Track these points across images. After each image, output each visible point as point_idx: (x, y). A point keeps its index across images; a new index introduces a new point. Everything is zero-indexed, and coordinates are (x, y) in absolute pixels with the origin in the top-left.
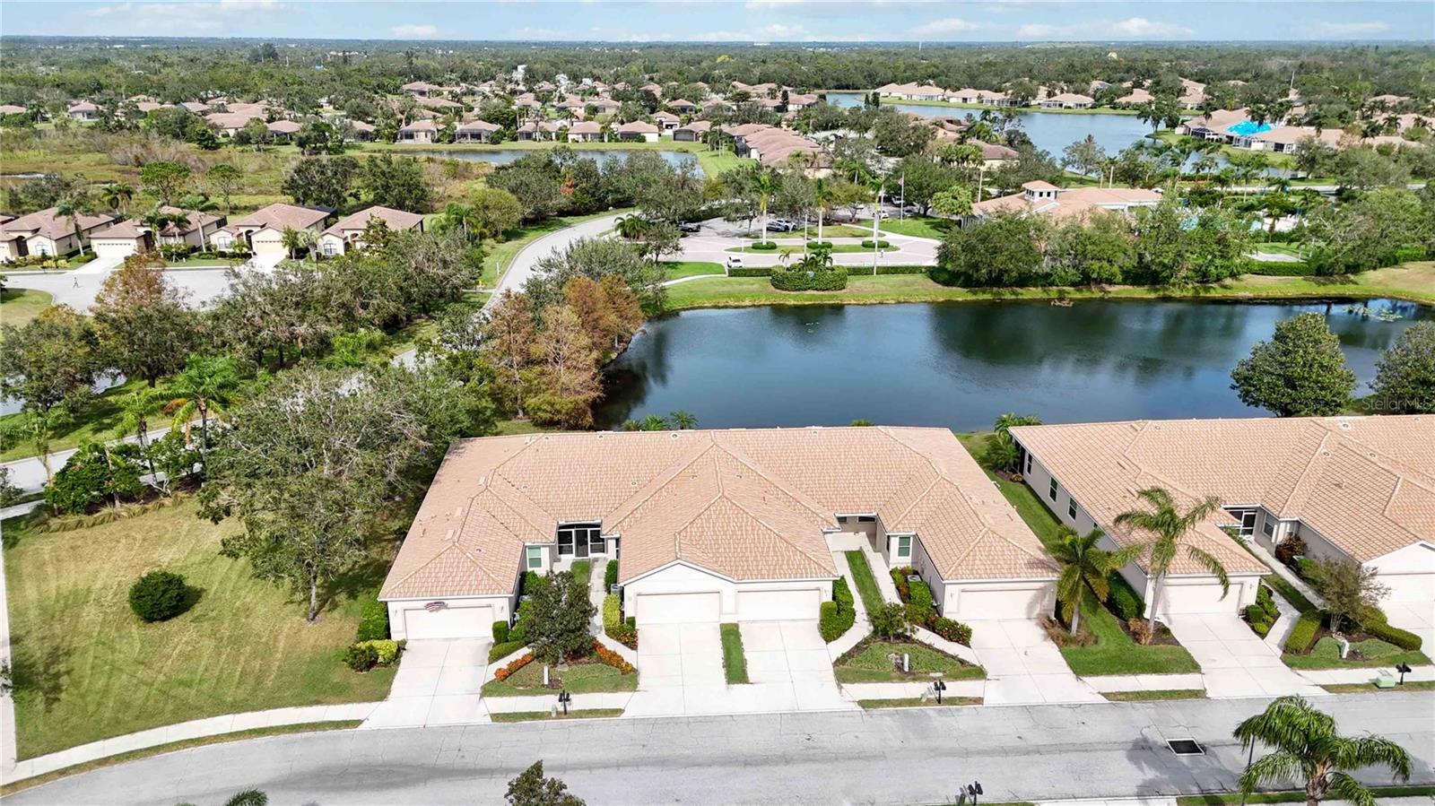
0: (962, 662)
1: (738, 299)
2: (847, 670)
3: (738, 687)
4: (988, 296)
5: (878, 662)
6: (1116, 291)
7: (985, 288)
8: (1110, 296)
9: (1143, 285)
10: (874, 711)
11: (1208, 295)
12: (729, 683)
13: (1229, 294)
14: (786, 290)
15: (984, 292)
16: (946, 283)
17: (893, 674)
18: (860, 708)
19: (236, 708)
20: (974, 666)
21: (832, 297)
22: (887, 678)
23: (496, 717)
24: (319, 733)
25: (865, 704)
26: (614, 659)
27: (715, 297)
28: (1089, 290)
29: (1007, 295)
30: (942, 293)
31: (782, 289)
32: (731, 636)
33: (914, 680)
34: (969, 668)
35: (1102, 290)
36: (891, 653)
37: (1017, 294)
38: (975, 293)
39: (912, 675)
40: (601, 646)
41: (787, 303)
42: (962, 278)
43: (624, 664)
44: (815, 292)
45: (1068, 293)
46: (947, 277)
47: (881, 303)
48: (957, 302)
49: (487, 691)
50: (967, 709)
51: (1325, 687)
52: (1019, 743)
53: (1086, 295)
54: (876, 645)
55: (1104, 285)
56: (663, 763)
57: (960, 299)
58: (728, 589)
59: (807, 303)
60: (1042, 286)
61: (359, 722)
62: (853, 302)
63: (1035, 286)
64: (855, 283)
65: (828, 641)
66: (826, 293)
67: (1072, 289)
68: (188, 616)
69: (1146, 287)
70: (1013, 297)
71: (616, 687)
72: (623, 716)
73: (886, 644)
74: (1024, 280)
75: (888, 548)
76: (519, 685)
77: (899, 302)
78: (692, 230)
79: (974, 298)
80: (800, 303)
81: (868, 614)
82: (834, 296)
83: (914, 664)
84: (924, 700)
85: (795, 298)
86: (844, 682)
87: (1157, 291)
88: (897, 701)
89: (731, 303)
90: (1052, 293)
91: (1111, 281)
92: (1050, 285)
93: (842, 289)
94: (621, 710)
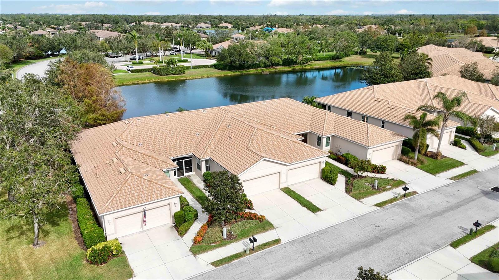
0: (393, 179)
2: (354, 194)
3: (320, 213)
6: (279, 68)
8: (277, 70)
10: (385, 207)
11: (306, 68)
12: (313, 212)
13: (312, 67)
16: (222, 70)
20: (397, 180)
22: (374, 193)
23: (215, 264)
25: (379, 205)
28: (270, 69)
29: (245, 72)
30: (222, 73)
31: (160, 75)
32: (290, 193)
33: (383, 191)
36: (365, 183)
37: (248, 72)
38: (234, 72)
41: (164, 80)
42: (228, 67)
43: (259, 217)
44: (174, 75)
45: (264, 70)
46: (222, 67)
47: (202, 78)
49: (195, 251)
54: (354, 182)
55: (274, 67)
57: (230, 75)
62: (191, 78)
64: (187, 72)
65: (333, 185)
66: (179, 75)
69: (287, 67)
70: (247, 73)
71: (265, 229)
72: (283, 242)
73: (358, 180)
74: (249, 67)
76: (212, 243)
77: (208, 77)
80: (170, 80)
83: (379, 185)
84: (399, 197)
85: (167, 78)
86: (360, 199)
87: (291, 67)
88: (388, 200)
89: (140, 82)
90: (259, 70)
91: (277, 65)
92: (257, 68)
93: (184, 73)
94: (279, 240)
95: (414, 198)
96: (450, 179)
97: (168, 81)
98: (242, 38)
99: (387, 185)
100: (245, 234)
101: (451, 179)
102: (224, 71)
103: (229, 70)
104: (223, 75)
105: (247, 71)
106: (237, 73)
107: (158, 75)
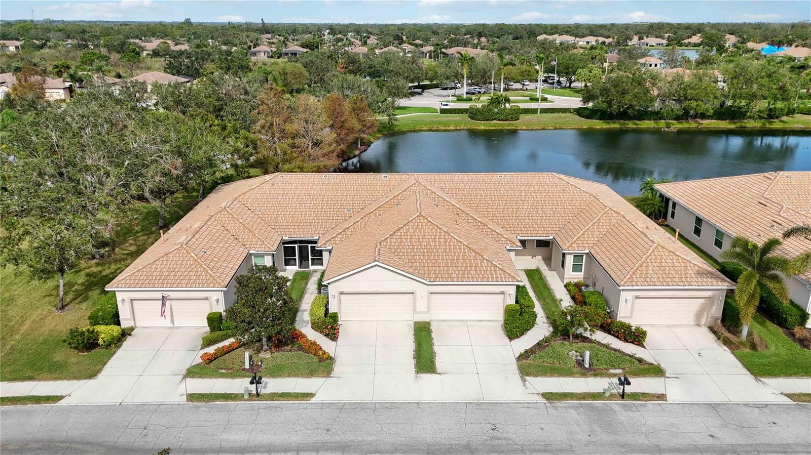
0: (640, 361)
1: (445, 125)
2: (530, 364)
3: (427, 377)
5: (560, 358)
6: (707, 124)
7: (614, 120)
8: (703, 126)
9: (725, 119)
10: (557, 404)
11: (772, 126)
12: (417, 372)
13: (787, 126)
14: (478, 120)
15: (615, 123)
16: (588, 117)
17: (575, 370)
18: (544, 401)
20: (652, 364)
21: (510, 125)
22: (569, 374)
23: (192, 397)
24: (20, 407)
25: (548, 396)
26: (313, 348)
27: (430, 124)
28: (688, 122)
29: (631, 125)
30: (586, 124)
31: (476, 120)
32: (423, 332)
33: (595, 375)
34: (647, 366)
35: (697, 122)
36: (571, 351)
37: (637, 125)
38: (608, 123)
39: (593, 371)
40: (303, 336)
41: (479, 128)
42: (599, 113)
43: (321, 352)
44: (498, 122)
45: (673, 124)
46: (589, 113)
47: (544, 129)
49: (192, 373)
50: (650, 404)
53: (686, 126)
54: (557, 344)
55: (698, 119)
57: (598, 127)
58: (422, 290)
59: (491, 128)
60: (654, 119)
61: (60, 398)
62: (524, 128)
63: (649, 119)
64: (524, 117)
65: (511, 339)
66: (506, 122)
67: (676, 121)
69: (727, 121)
70: (635, 126)
71: (311, 373)
72: (313, 400)
73: (566, 342)
74: (642, 115)
75: (563, 266)
76: (222, 369)
77: (556, 129)
78: (419, 93)
79: (607, 126)
80: (488, 128)
81: (548, 318)
82: (511, 124)
83: (595, 361)
84: (607, 395)
85: (484, 125)
86: (528, 375)
87: (735, 123)
88: (580, 394)
89: (441, 128)
90: (662, 124)
91: (703, 116)
92: (660, 119)
93: (518, 119)
94: (311, 395)
95: (644, 406)
96: (786, 395)
97: (485, 130)
98: (656, 65)
99: (614, 367)
100: (277, 372)
101: (789, 396)
102: (590, 120)
103: (600, 120)
104: (585, 127)
105: (635, 124)
106: (615, 125)
107: (472, 119)
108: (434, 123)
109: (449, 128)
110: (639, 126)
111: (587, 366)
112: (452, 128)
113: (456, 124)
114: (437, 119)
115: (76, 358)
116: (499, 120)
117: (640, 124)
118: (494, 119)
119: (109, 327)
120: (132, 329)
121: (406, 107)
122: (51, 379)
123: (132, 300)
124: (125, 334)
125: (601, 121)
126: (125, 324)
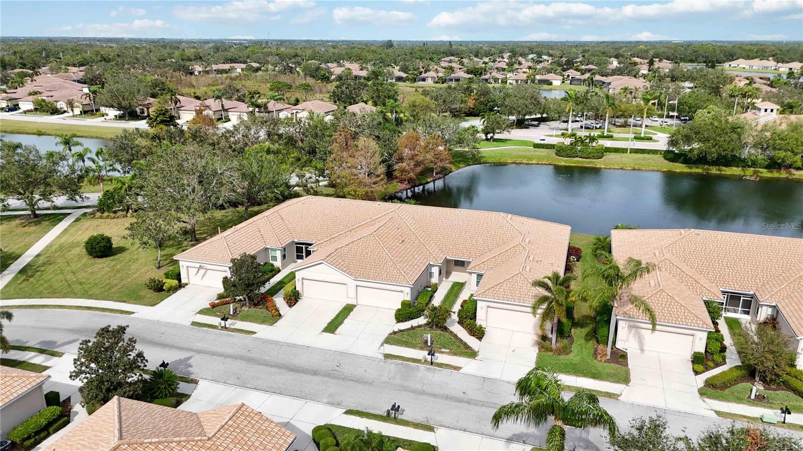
0: (467, 347)
1: (529, 159)
2: (395, 338)
3: (326, 334)
4: (699, 170)
5: (414, 336)
6: (800, 175)
7: (696, 164)
8: (794, 177)
10: (389, 361)
14: (562, 156)
15: (697, 168)
16: (672, 160)
18: (382, 358)
19: (90, 297)
20: (473, 350)
21: (591, 163)
22: (413, 346)
23: (194, 324)
24: (112, 314)
26: (274, 309)
28: (779, 172)
29: (714, 170)
30: (668, 166)
31: (560, 156)
32: (347, 310)
34: (468, 351)
35: (790, 172)
37: (721, 171)
38: (690, 168)
39: (431, 348)
40: (274, 302)
41: (560, 164)
42: (682, 157)
43: (277, 313)
44: (580, 159)
45: (762, 173)
46: (672, 156)
47: (621, 169)
48: (676, 172)
49: (202, 312)
50: (446, 371)
51: (716, 412)
52: (462, 395)
53: (775, 175)
54: (423, 329)
55: (792, 170)
56: (250, 360)
57: (678, 171)
58: (352, 283)
59: (572, 165)
60: (742, 167)
61: (133, 313)
63: (737, 166)
64: (610, 156)
65: (397, 322)
66: (587, 160)
67: (765, 170)
68: (112, 258)
71: (263, 321)
72: (253, 336)
73: (429, 329)
75: (471, 281)
76: (218, 312)
78: (535, 126)
79: (689, 170)
80: (568, 164)
82: (593, 162)
84: (423, 361)
85: (565, 161)
86: (387, 343)
88: (407, 358)
90: (749, 172)
92: (749, 166)
93: (599, 158)
94: (255, 333)
98: (772, 111)
99: (444, 347)
100: (245, 318)
102: (674, 163)
103: (683, 163)
107: (557, 155)
108: (520, 156)
109: (532, 162)
110: (723, 172)
111: (429, 344)
112: (534, 162)
113: (539, 158)
114: (524, 154)
115: (151, 294)
116: (581, 157)
117: (724, 171)
118: (577, 157)
119: (172, 281)
120: (187, 284)
121: (506, 140)
122: (134, 304)
123: (187, 267)
124: (181, 286)
125: (684, 165)
126: (184, 281)
